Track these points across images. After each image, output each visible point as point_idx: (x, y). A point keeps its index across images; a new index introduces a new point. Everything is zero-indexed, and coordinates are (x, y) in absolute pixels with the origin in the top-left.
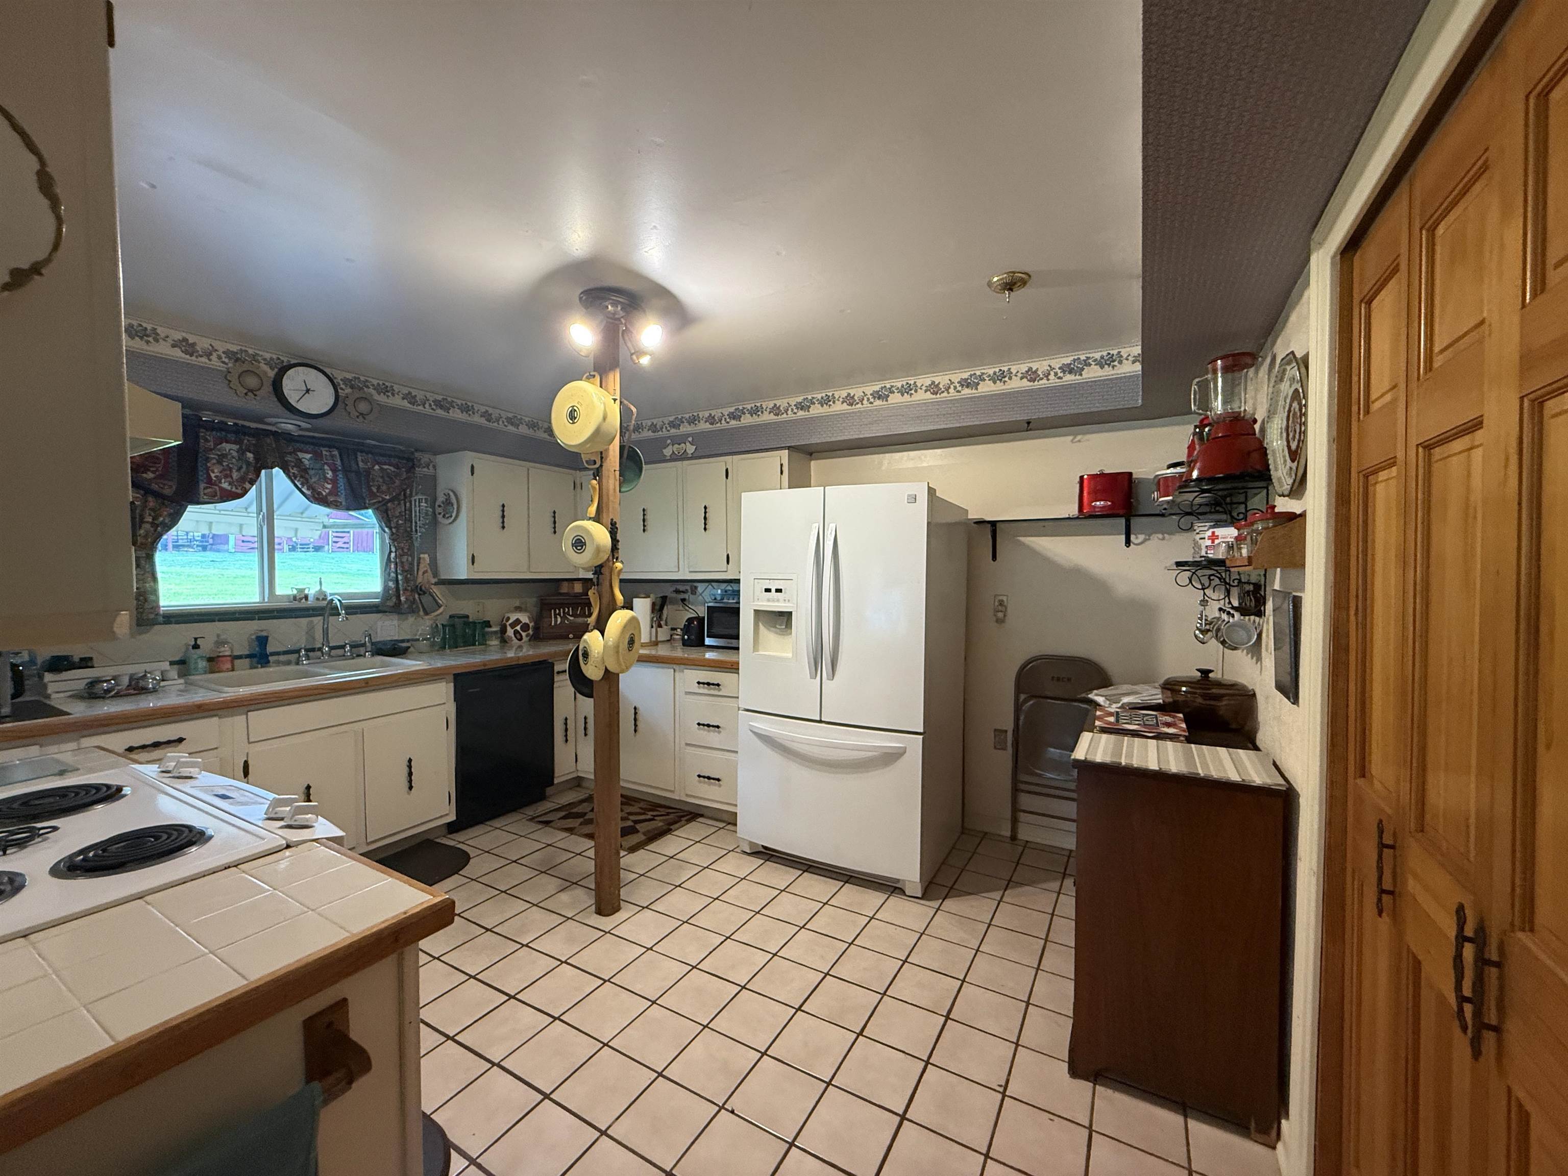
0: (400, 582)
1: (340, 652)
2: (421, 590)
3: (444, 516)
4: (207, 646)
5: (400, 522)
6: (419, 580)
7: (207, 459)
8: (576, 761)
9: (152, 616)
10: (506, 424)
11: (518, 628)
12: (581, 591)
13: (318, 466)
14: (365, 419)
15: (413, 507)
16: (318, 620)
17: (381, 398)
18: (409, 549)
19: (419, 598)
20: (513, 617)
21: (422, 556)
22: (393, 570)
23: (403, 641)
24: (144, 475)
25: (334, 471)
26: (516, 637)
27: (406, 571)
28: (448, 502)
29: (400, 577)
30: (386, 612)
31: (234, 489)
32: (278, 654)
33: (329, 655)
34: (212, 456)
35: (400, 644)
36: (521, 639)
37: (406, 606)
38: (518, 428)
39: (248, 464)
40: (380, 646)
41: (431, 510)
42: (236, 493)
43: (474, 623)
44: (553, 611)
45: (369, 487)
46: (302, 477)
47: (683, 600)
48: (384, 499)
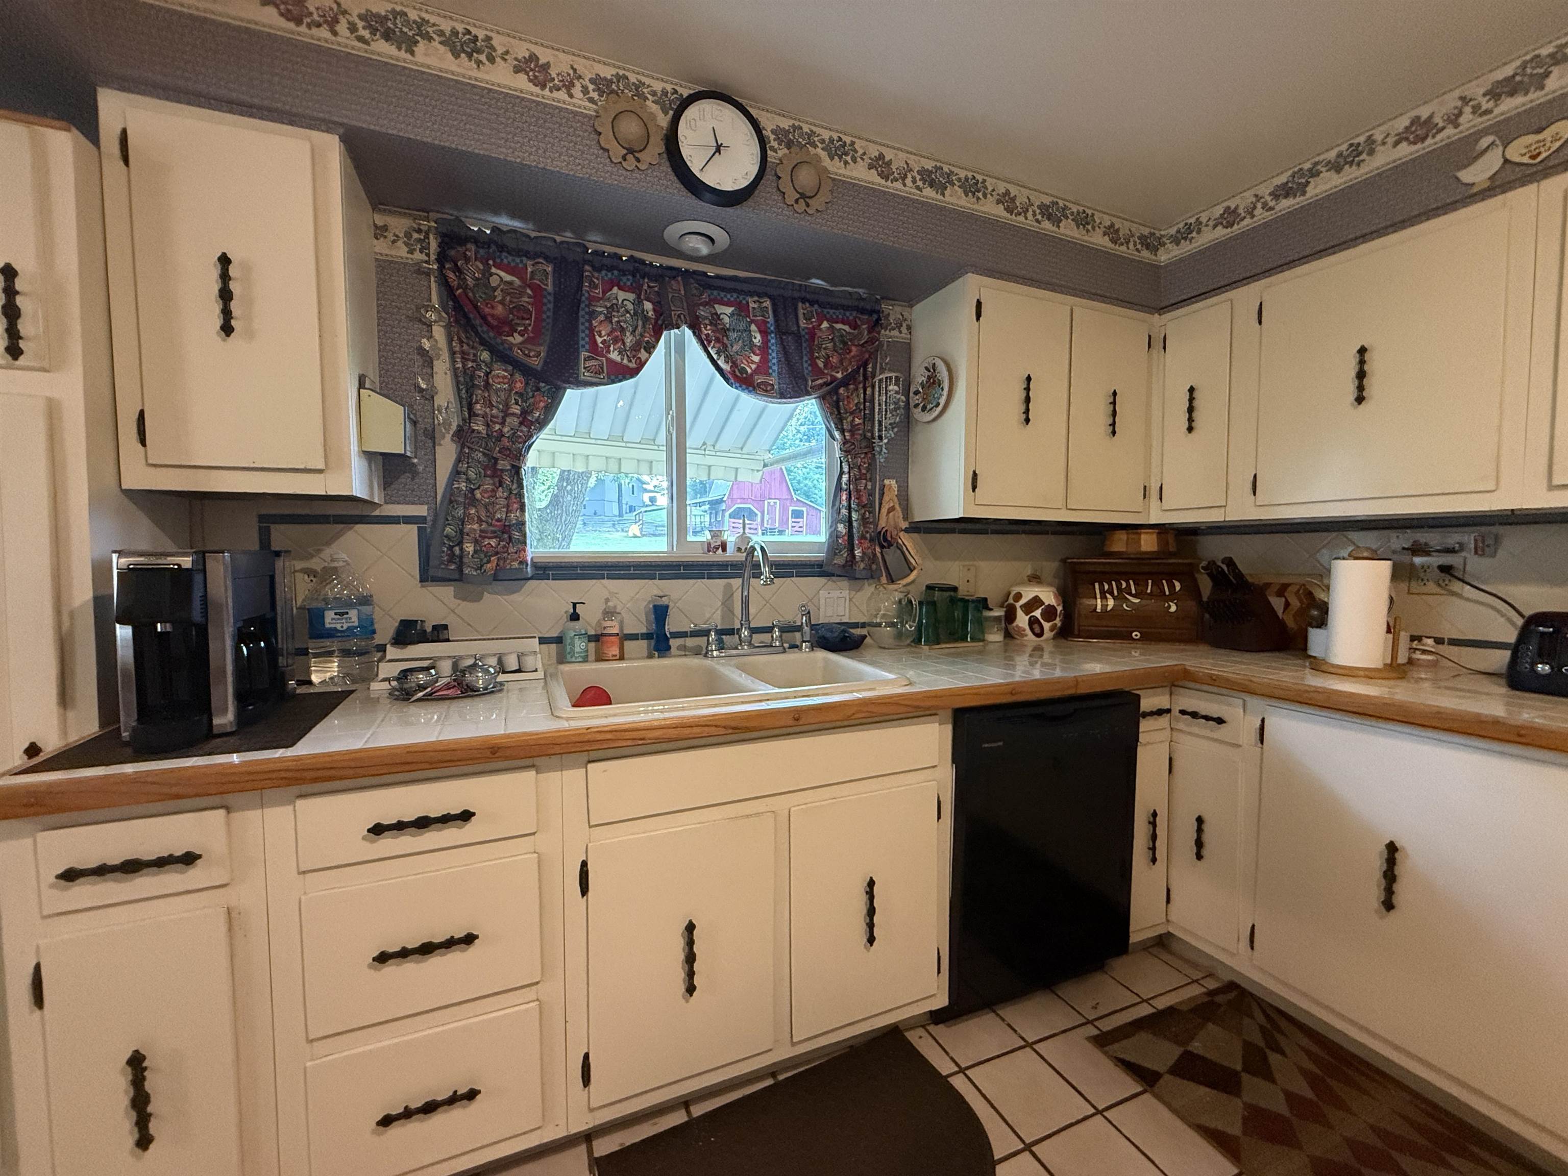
0: (855, 524)
1: (766, 637)
2: (885, 540)
3: (924, 409)
4: (591, 617)
5: (857, 421)
6: (882, 523)
7: (592, 314)
8: (1168, 901)
9: (516, 565)
10: (1039, 217)
11: (1037, 613)
12: (1154, 548)
13: (742, 325)
14: (808, 205)
15: (877, 393)
16: (736, 583)
17: (835, 167)
18: (868, 469)
19: (882, 553)
20: (1029, 593)
21: (887, 482)
22: (845, 503)
23: (856, 625)
24: (510, 339)
25: (764, 332)
26: (1032, 629)
27: (864, 507)
28: (933, 382)
29: (855, 516)
30: (833, 575)
31: (625, 361)
32: (683, 635)
33: (750, 644)
34: (599, 309)
35: (852, 631)
36: (1040, 635)
37: (862, 566)
38: (1058, 227)
39: (646, 319)
40: (822, 632)
41: (903, 398)
42: (627, 367)
43: (965, 602)
44: (1097, 585)
45: (813, 361)
46: (718, 340)
47: (1446, 570)
48: (834, 379)
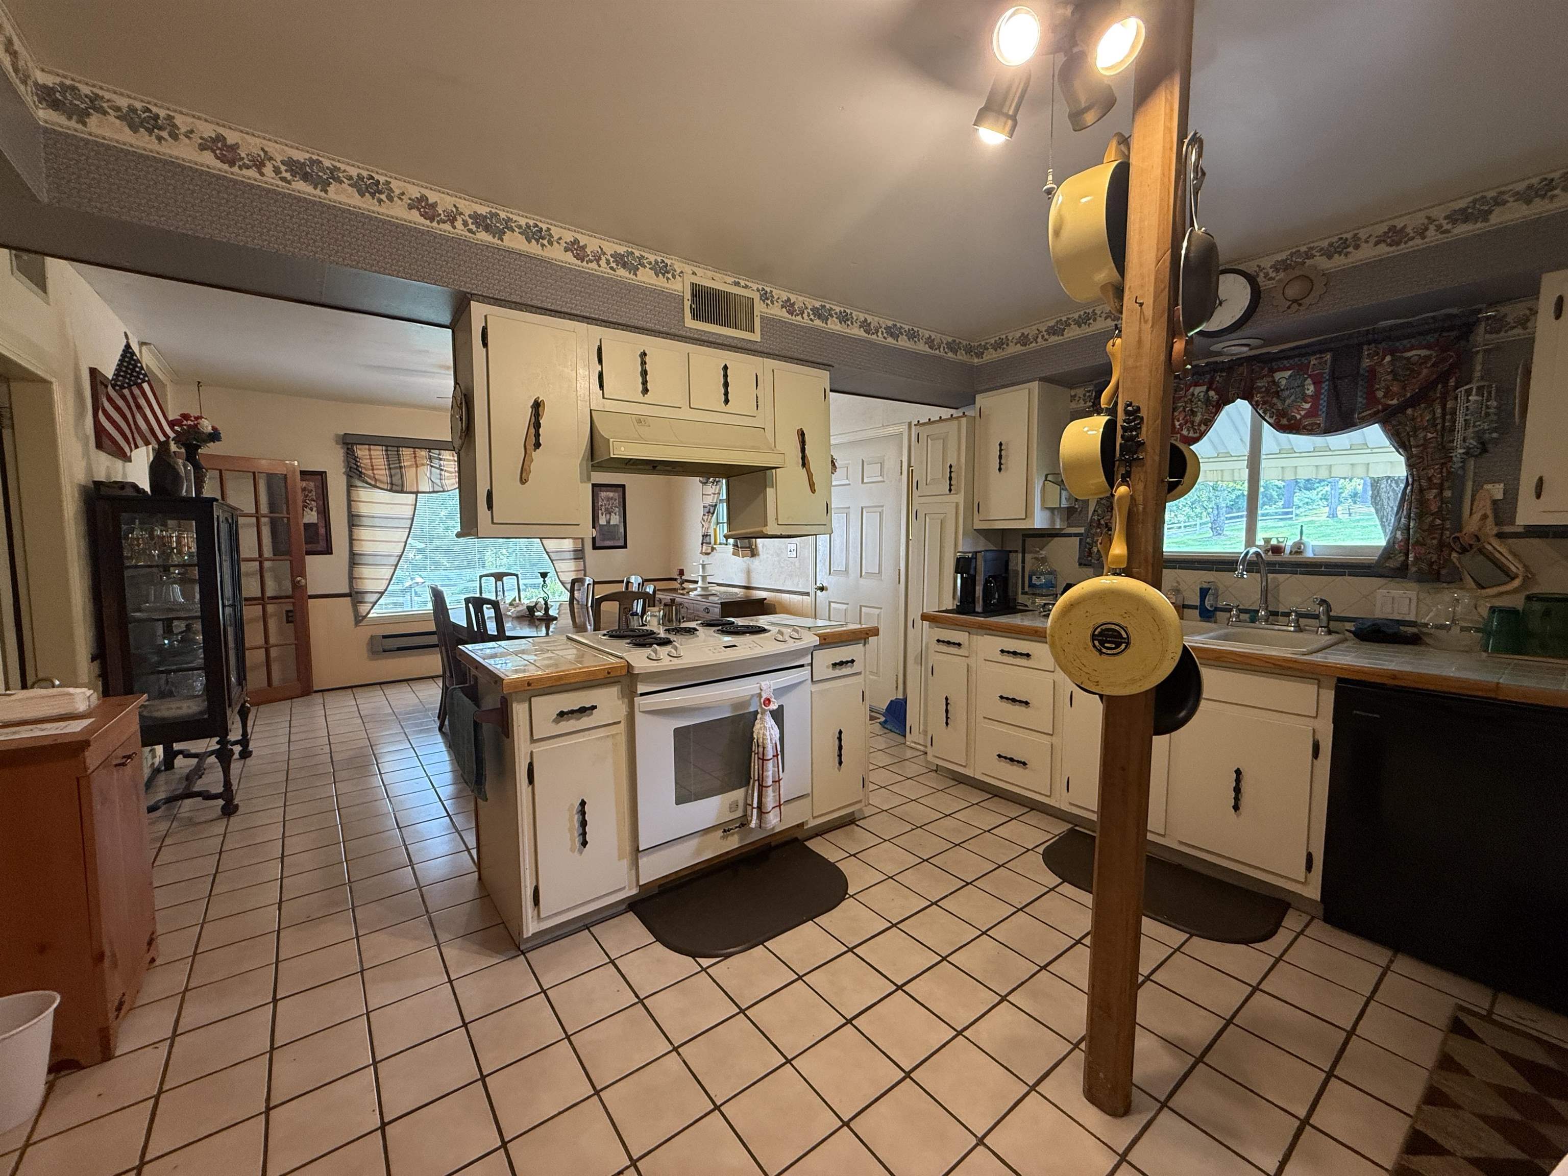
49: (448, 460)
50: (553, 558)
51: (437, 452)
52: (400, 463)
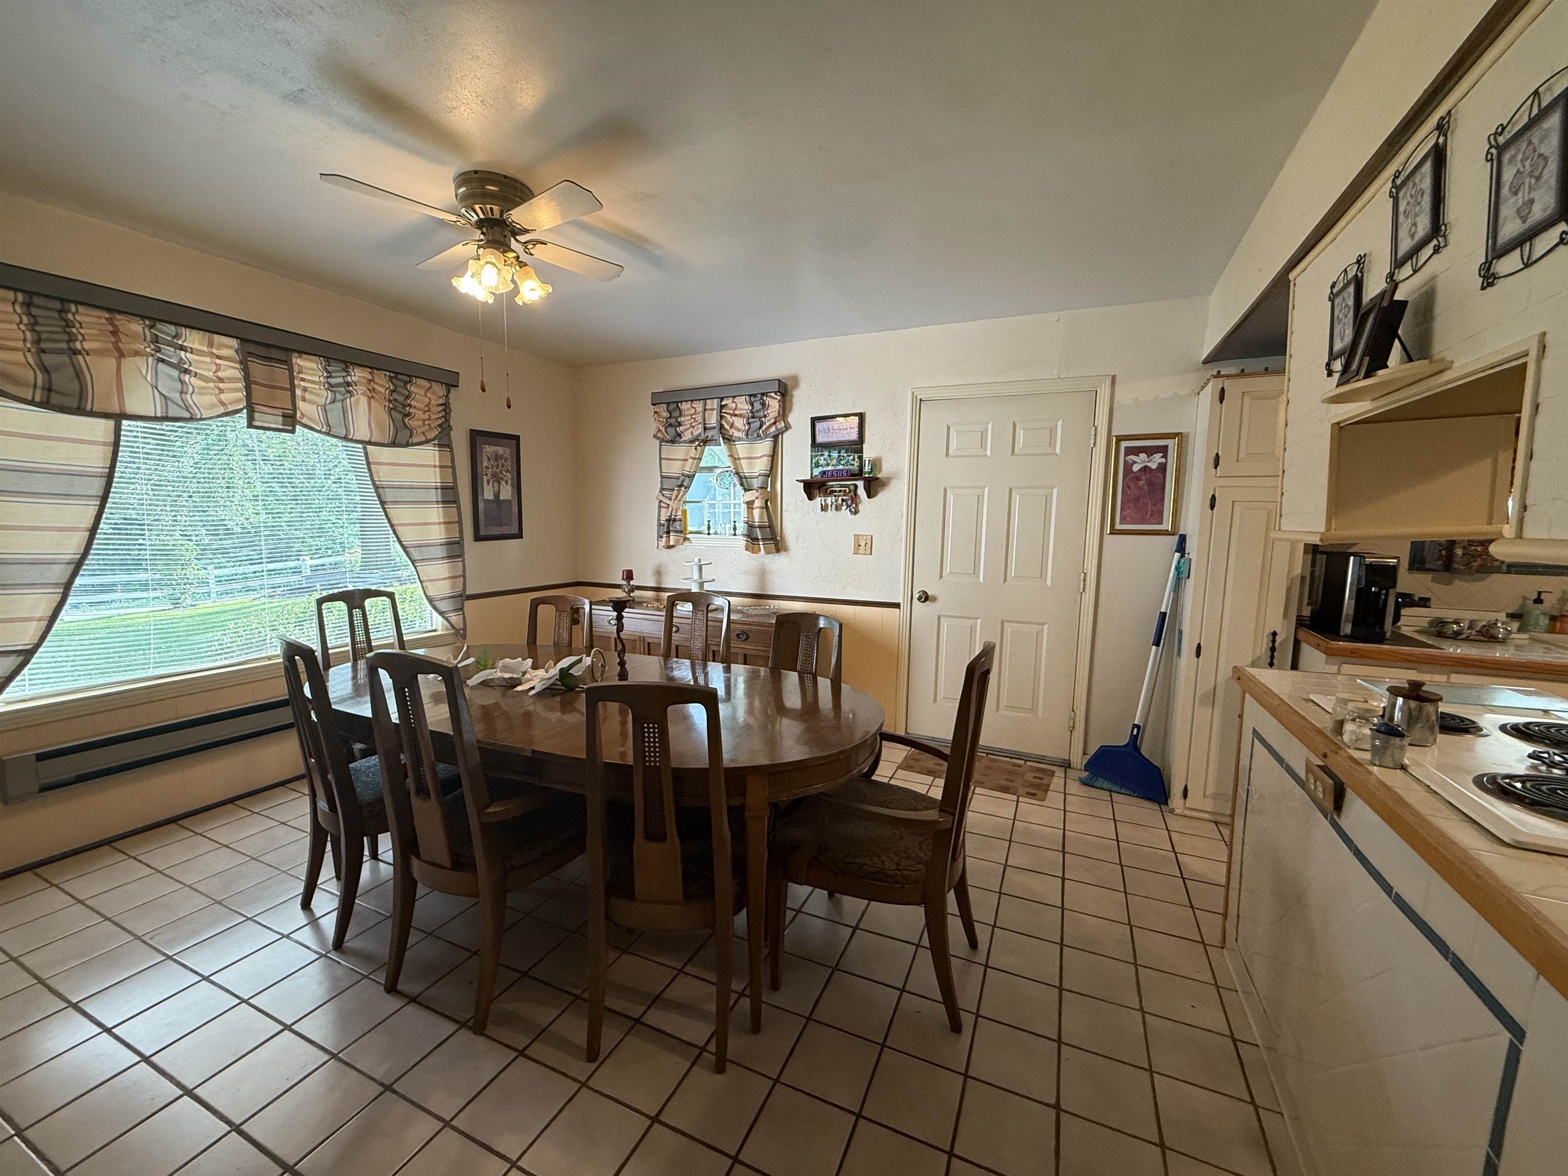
49: (200, 353)
50: (416, 556)
51: (172, 329)
52: (72, 339)
